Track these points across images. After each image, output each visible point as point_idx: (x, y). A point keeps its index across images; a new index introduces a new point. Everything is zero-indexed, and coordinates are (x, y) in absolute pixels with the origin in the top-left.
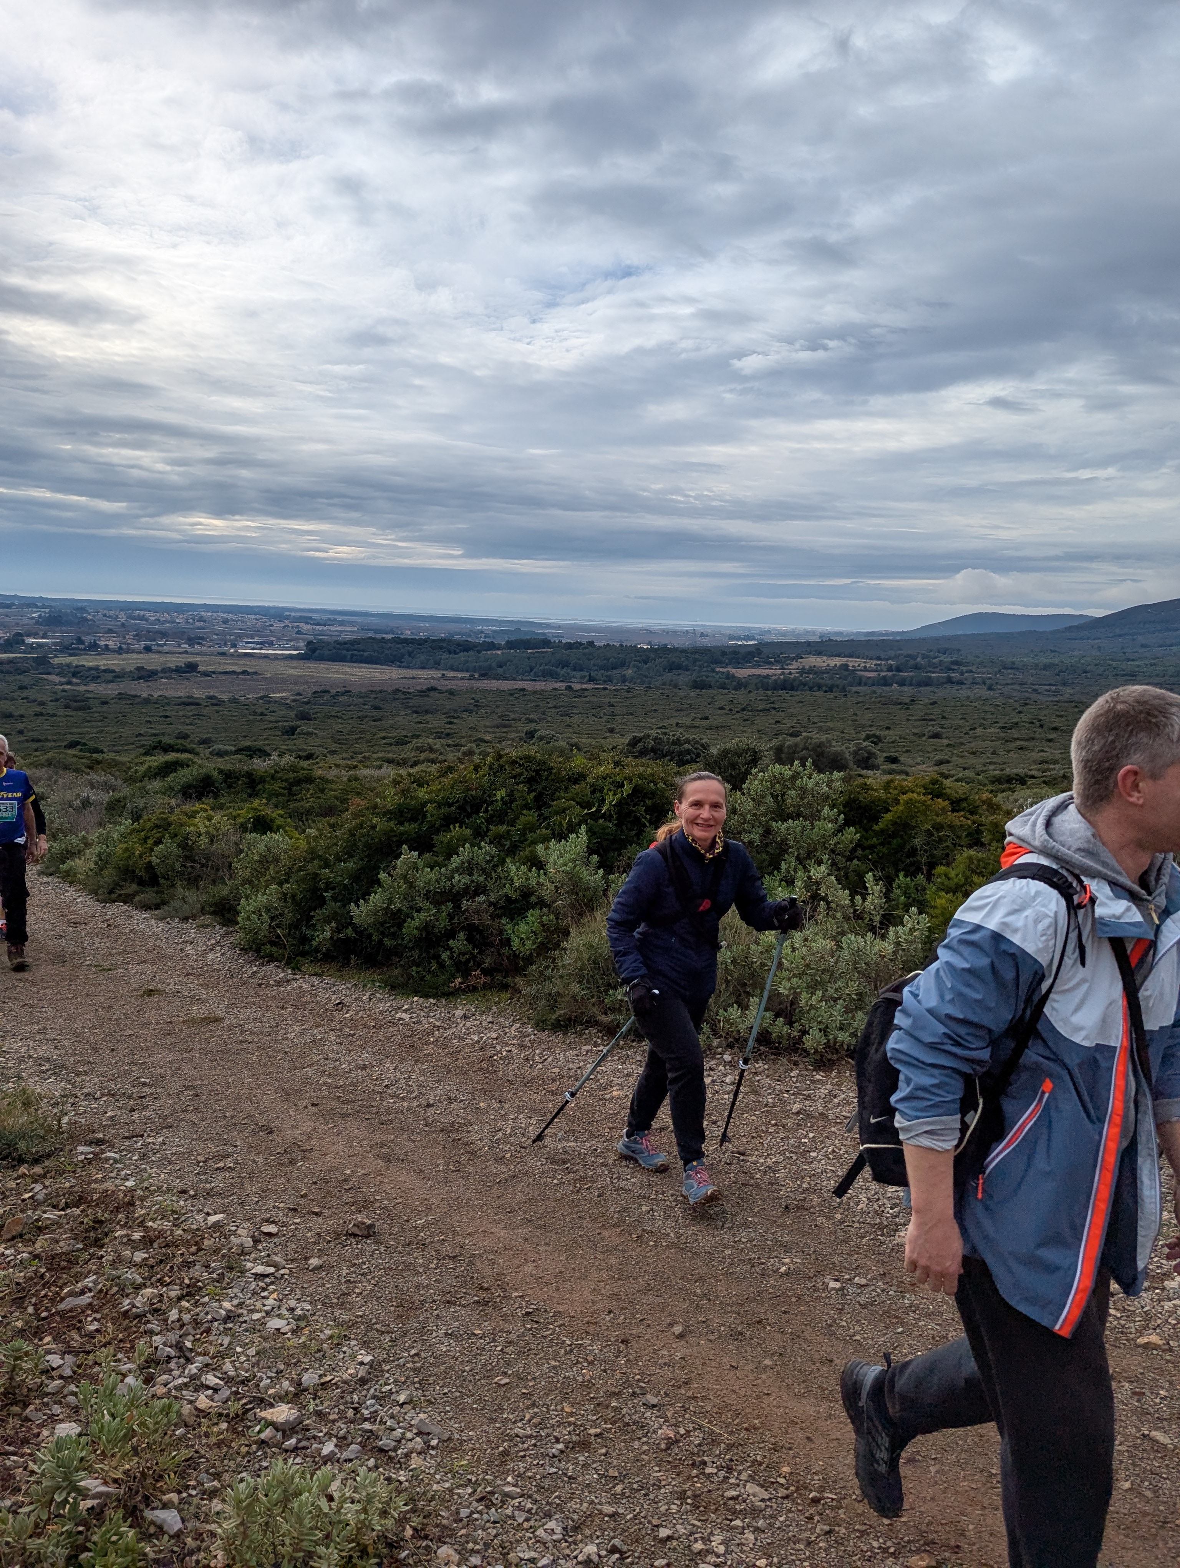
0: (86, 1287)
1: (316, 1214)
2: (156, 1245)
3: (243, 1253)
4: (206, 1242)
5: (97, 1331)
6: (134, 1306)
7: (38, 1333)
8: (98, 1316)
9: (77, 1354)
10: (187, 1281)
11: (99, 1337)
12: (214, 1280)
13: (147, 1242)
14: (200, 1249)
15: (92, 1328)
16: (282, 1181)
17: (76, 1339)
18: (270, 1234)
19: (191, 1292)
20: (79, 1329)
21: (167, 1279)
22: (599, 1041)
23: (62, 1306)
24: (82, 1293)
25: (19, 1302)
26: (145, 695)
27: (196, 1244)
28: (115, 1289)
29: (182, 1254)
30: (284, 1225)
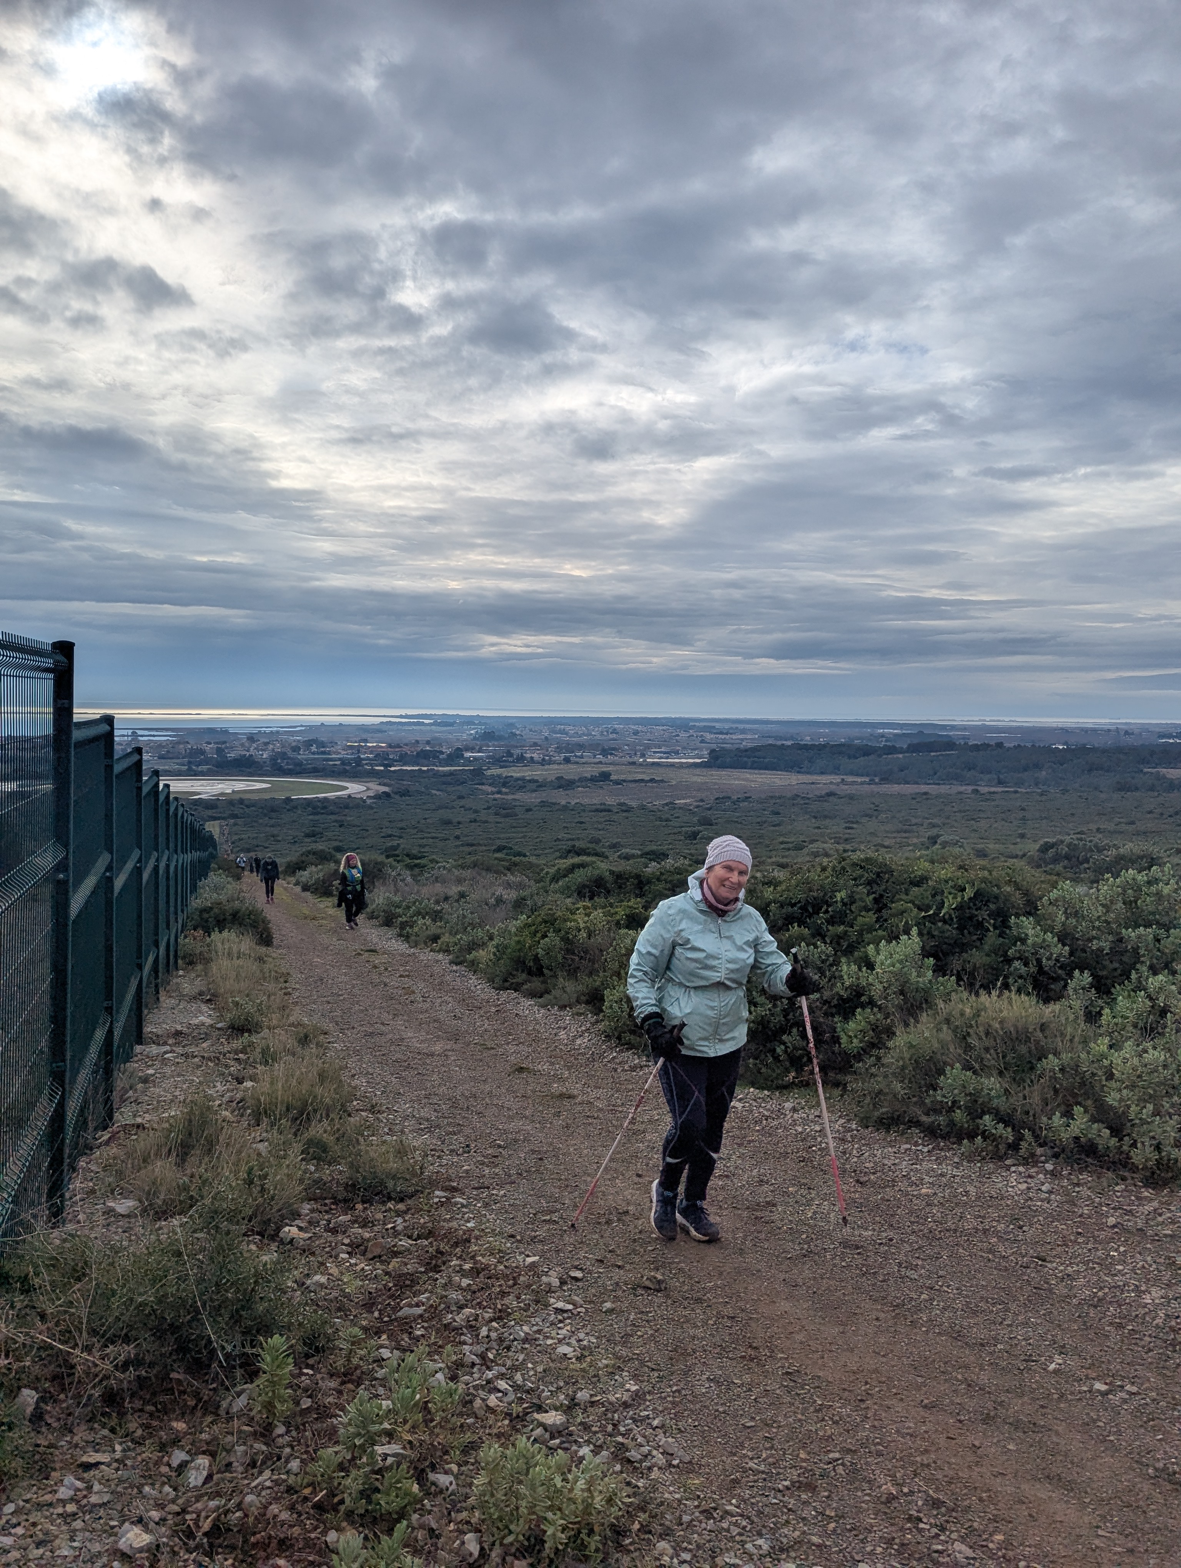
0: (421, 1301)
1: (619, 1267)
2: (481, 1275)
3: (550, 1290)
4: (522, 1278)
5: (423, 1336)
6: (455, 1321)
7: (378, 1333)
8: (426, 1325)
9: (404, 1351)
10: (499, 1306)
11: (422, 1340)
12: (521, 1308)
13: (476, 1272)
14: (515, 1285)
15: (419, 1333)
16: (597, 1236)
17: (406, 1340)
18: (576, 1279)
19: (501, 1316)
20: (410, 1333)
21: (485, 1303)
22: (920, 1141)
23: (400, 1314)
24: (417, 1305)
25: (369, 1306)
26: (563, 802)
27: (514, 1279)
28: (443, 1306)
29: (500, 1286)
30: (590, 1272)
